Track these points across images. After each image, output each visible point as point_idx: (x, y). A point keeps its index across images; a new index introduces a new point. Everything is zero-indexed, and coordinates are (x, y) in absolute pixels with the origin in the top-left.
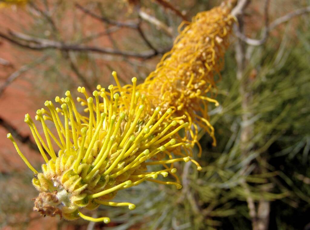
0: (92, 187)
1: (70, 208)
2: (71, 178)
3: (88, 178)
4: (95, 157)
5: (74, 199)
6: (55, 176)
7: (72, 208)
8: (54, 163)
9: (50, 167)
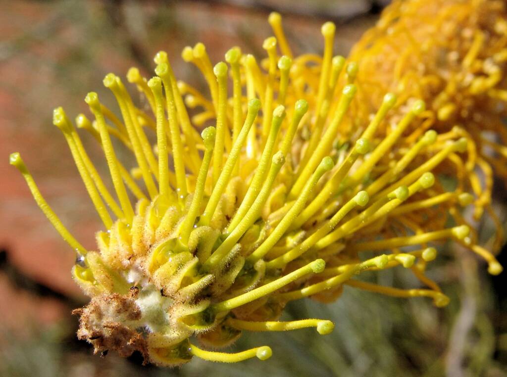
0: (222, 286)
1: (167, 335)
2: (173, 260)
3: (213, 259)
4: (228, 219)
5: (179, 313)
6: (132, 257)
7: (173, 334)
8: (126, 227)
9: (118, 236)
